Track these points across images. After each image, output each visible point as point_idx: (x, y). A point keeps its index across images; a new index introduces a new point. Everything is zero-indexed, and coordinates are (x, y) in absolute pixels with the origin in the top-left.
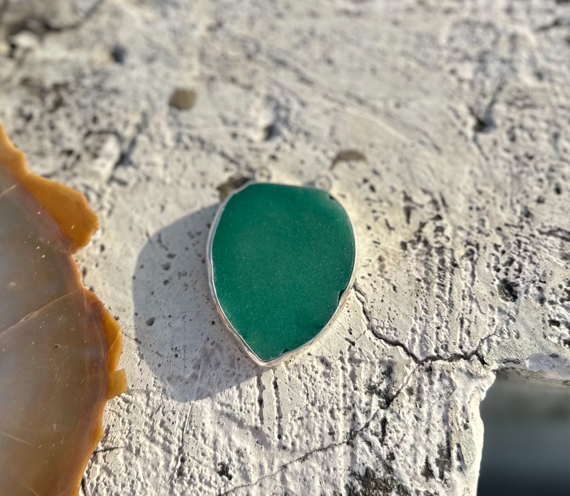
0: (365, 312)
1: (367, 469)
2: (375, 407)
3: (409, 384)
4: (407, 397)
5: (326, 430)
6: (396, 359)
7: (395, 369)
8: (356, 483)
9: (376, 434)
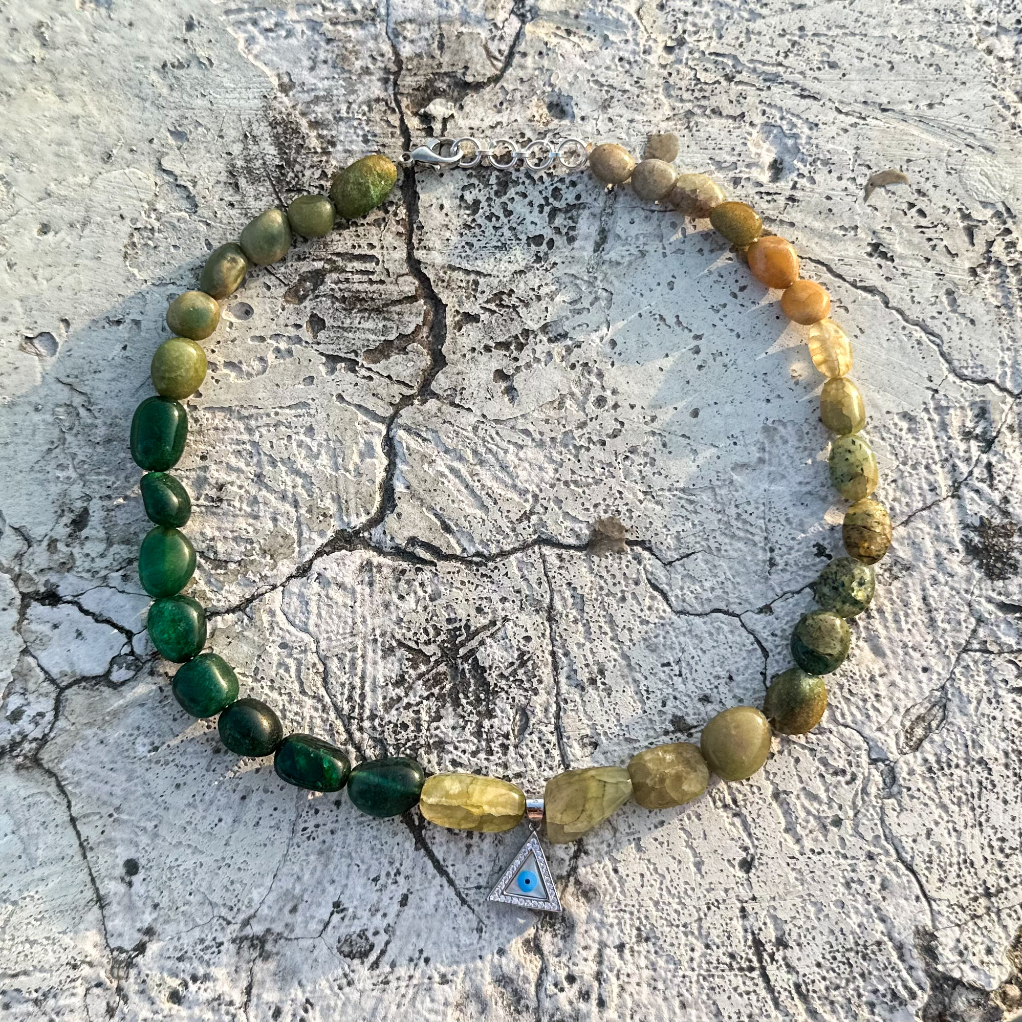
0: (942, 354)
1: (981, 518)
2: (975, 453)
3: (1009, 421)
4: (1009, 435)
5: (926, 487)
6: (989, 397)
7: (991, 408)
8: (972, 535)
9: (982, 481)
